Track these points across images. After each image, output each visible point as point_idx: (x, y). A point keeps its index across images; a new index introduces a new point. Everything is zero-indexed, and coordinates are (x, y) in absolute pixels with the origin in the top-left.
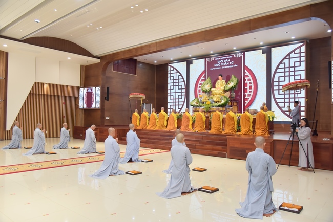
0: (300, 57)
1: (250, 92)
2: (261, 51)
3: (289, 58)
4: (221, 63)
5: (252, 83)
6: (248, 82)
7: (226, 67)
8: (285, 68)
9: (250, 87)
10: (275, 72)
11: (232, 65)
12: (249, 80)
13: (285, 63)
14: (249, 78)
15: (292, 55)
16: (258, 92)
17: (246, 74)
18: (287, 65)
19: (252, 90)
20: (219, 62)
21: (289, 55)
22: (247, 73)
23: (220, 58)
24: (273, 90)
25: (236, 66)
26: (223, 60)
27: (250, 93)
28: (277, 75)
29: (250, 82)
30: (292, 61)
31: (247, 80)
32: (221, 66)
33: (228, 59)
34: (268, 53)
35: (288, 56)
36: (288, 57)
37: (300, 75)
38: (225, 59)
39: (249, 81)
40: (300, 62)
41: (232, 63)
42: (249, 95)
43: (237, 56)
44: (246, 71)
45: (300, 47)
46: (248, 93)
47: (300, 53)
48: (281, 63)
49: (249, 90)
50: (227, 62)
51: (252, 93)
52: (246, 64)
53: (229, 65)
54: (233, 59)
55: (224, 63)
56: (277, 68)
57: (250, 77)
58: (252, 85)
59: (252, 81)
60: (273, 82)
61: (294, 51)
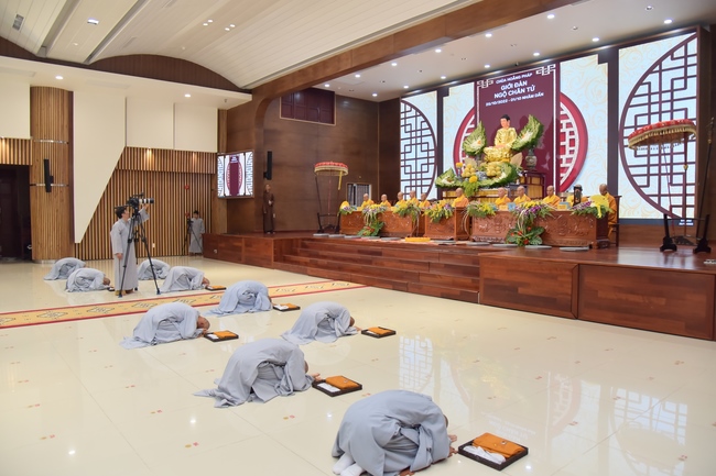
0: (686, 66)
1: (571, 152)
2: (596, 57)
3: (660, 71)
4: (507, 91)
5: (576, 133)
6: (567, 131)
7: (519, 99)
8: (650, 94)
9: (572, 142)
10: (628, 105)
11: (531, 93)
12: (569, 125)
13: (649, 84)
14: (568, 121)
15: (667, 63)
16: (589, 153)
17: (562, 113)
18: (655, 88)
19: (576, 148)
20: (504, 88)
21: (659, 63)
22: (565, 110)
23: (506, 78)
24: (623, 147)
25: (541, 94)
26: (513, 82)
27: (571, 156)
28: (632, 112)
29: (571, 129)
30: (667, 76)
31: (564, 126)
32: (508, 97)
33: (523, 80)
34: (611, 61)
35: (657, 66)
36: (657, 68)
37: (686, 110)
38: (518, 81)
39: (569, 128)
40: (686, 77)
41: (532, 88)
42: (569, 160)
43: (542, 71)
44: (562, 105)
45: (685, 43)
46: (567, 155)
47: (686, 57)
48: (640, 83)
49: (568, 149)
50: (521, 87)
51: (574, 156)
52: (563, 90)
53: (526, 94)
54: (534, 80)
55: (514, 89)
56: (632, 95)
57: (571, 120)
58: (576, 137)
59: (575, 128)
60: (623, 128)
61: (671, 53)
